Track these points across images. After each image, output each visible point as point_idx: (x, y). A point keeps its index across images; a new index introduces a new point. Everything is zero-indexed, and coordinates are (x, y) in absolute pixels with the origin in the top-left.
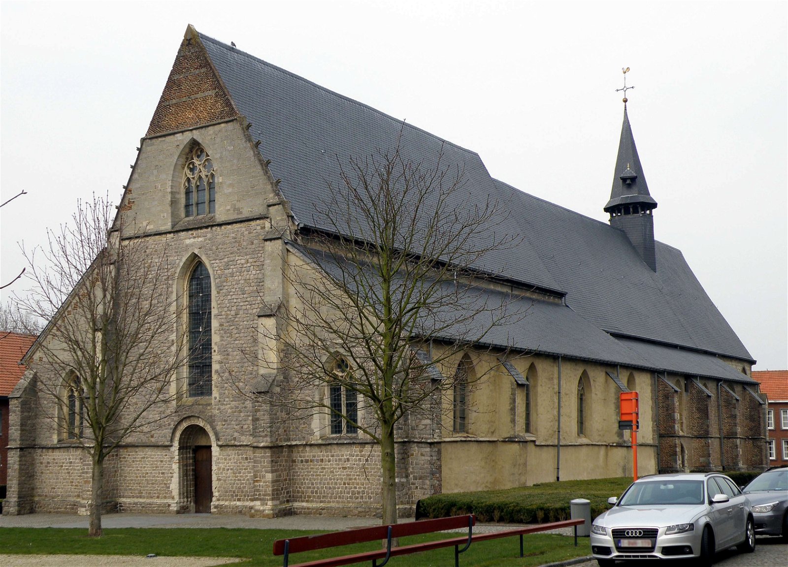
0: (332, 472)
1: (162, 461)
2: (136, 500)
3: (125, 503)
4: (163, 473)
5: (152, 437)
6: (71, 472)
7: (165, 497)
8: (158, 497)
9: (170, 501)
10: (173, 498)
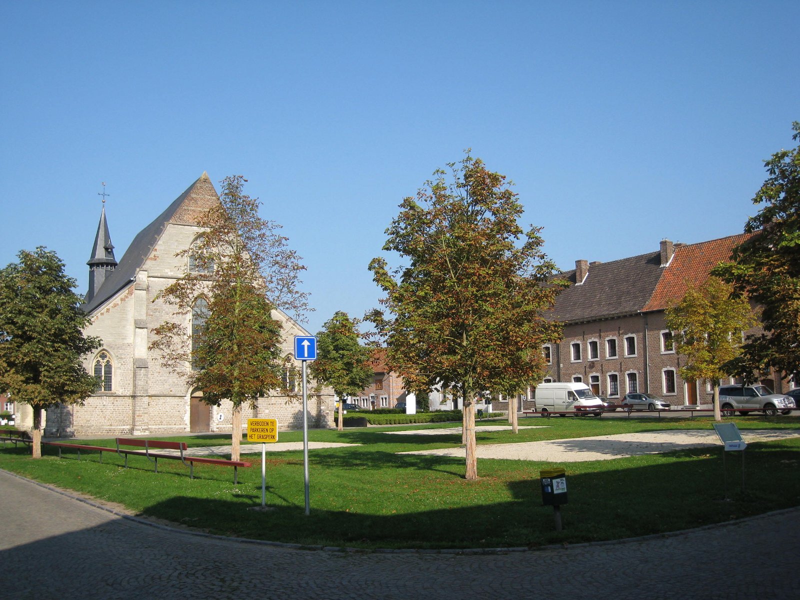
0: (286, 409)
1: (178, 405)
2: (160, 427)
3: (152, 428)
4: (179, 411)
5: (171, 391)
6: (104, 411)
7: (180, 424)
8: (175, 424)
9: (186, 426)
10: (186, 424)
